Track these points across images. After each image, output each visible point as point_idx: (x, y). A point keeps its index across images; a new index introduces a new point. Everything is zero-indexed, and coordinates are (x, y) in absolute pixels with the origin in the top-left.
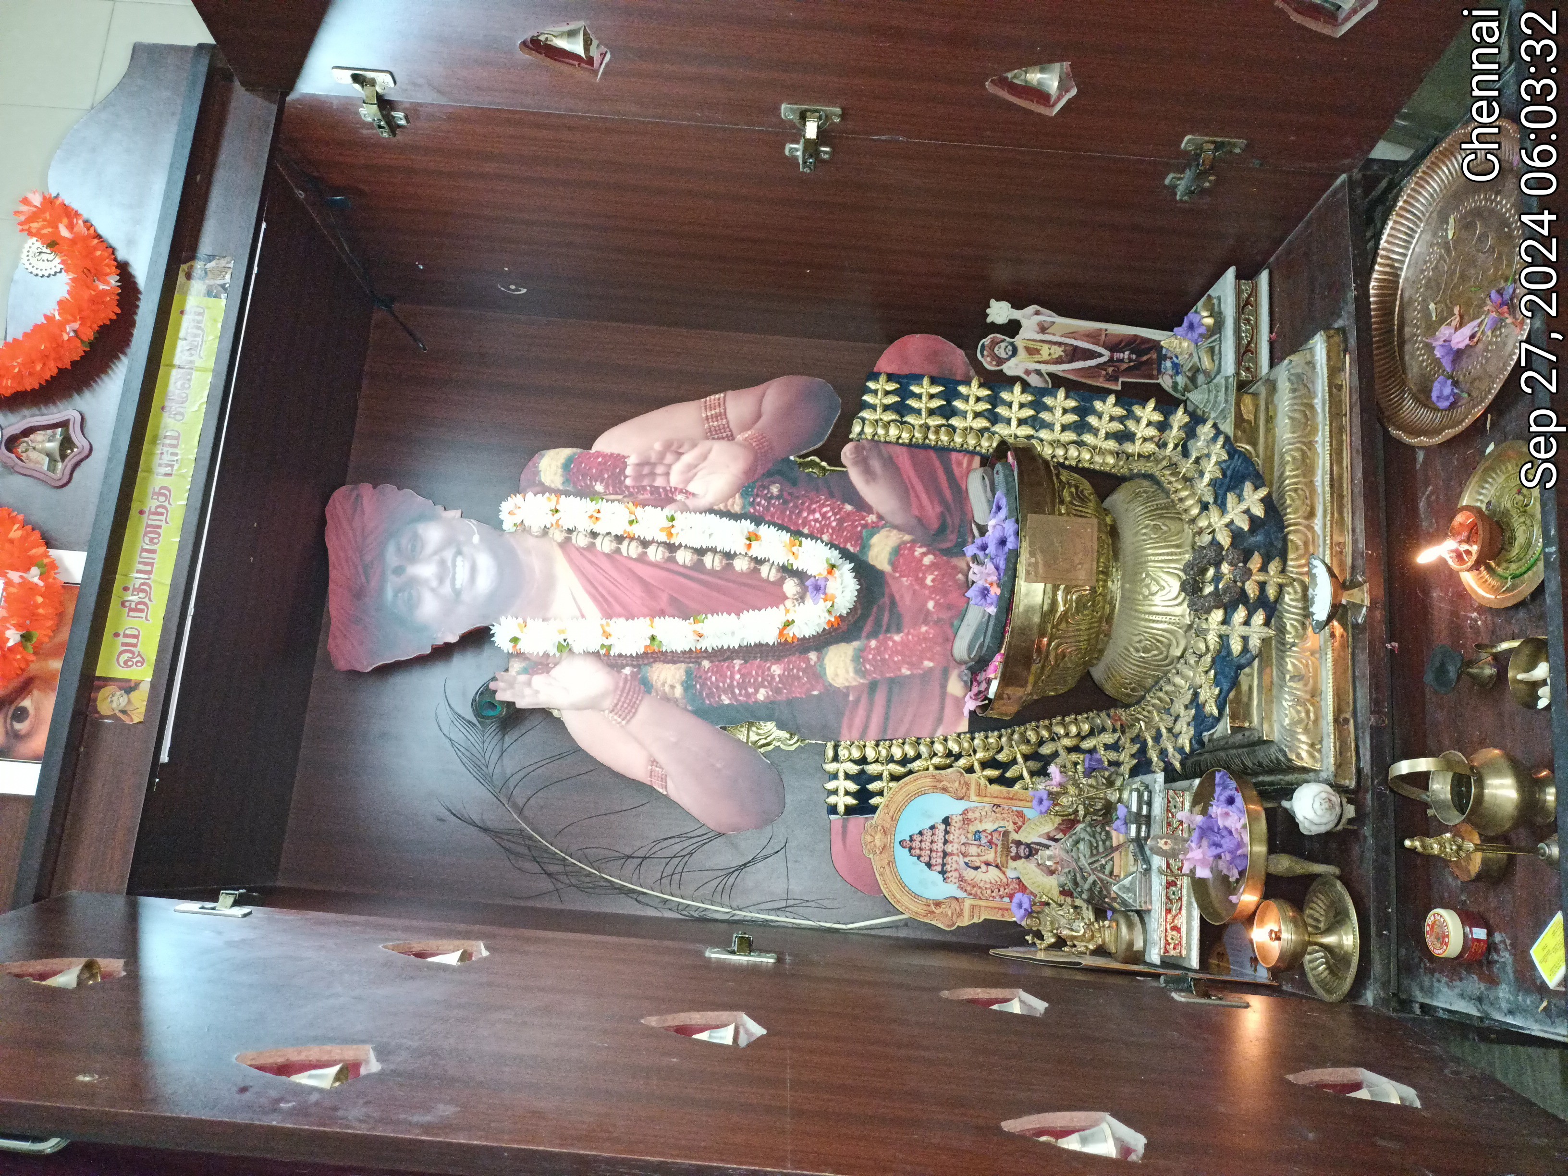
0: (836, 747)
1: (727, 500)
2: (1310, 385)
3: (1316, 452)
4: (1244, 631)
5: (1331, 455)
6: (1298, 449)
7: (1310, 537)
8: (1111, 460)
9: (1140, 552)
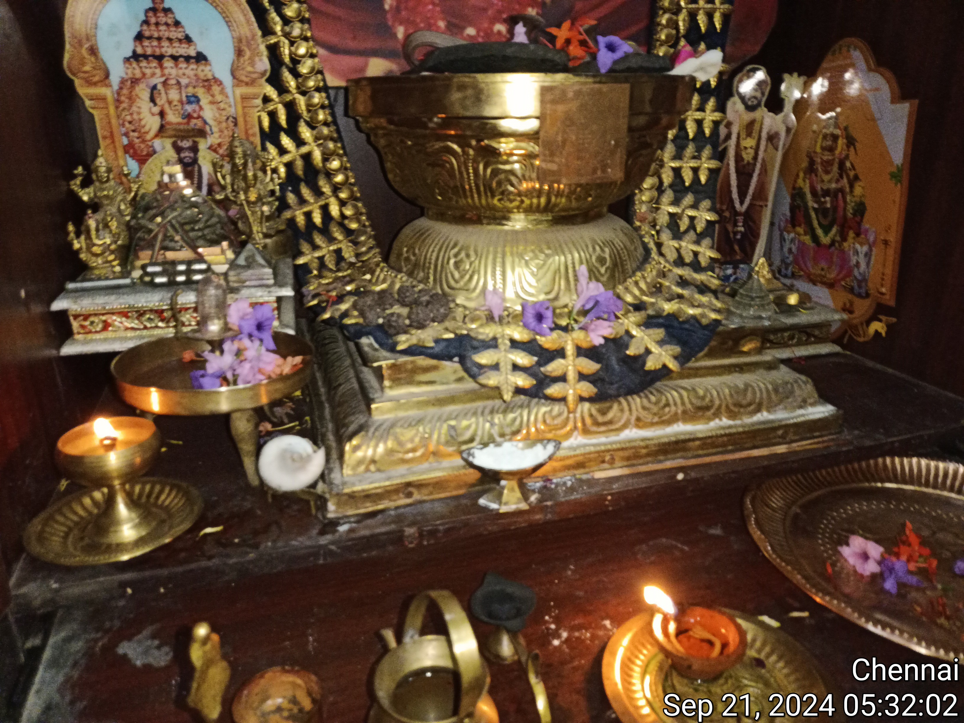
2: (783, 405)
3: (710, 420)
4: (506, 366)
6: (712, 401)
7: (618, 426)
9: (574, 245)
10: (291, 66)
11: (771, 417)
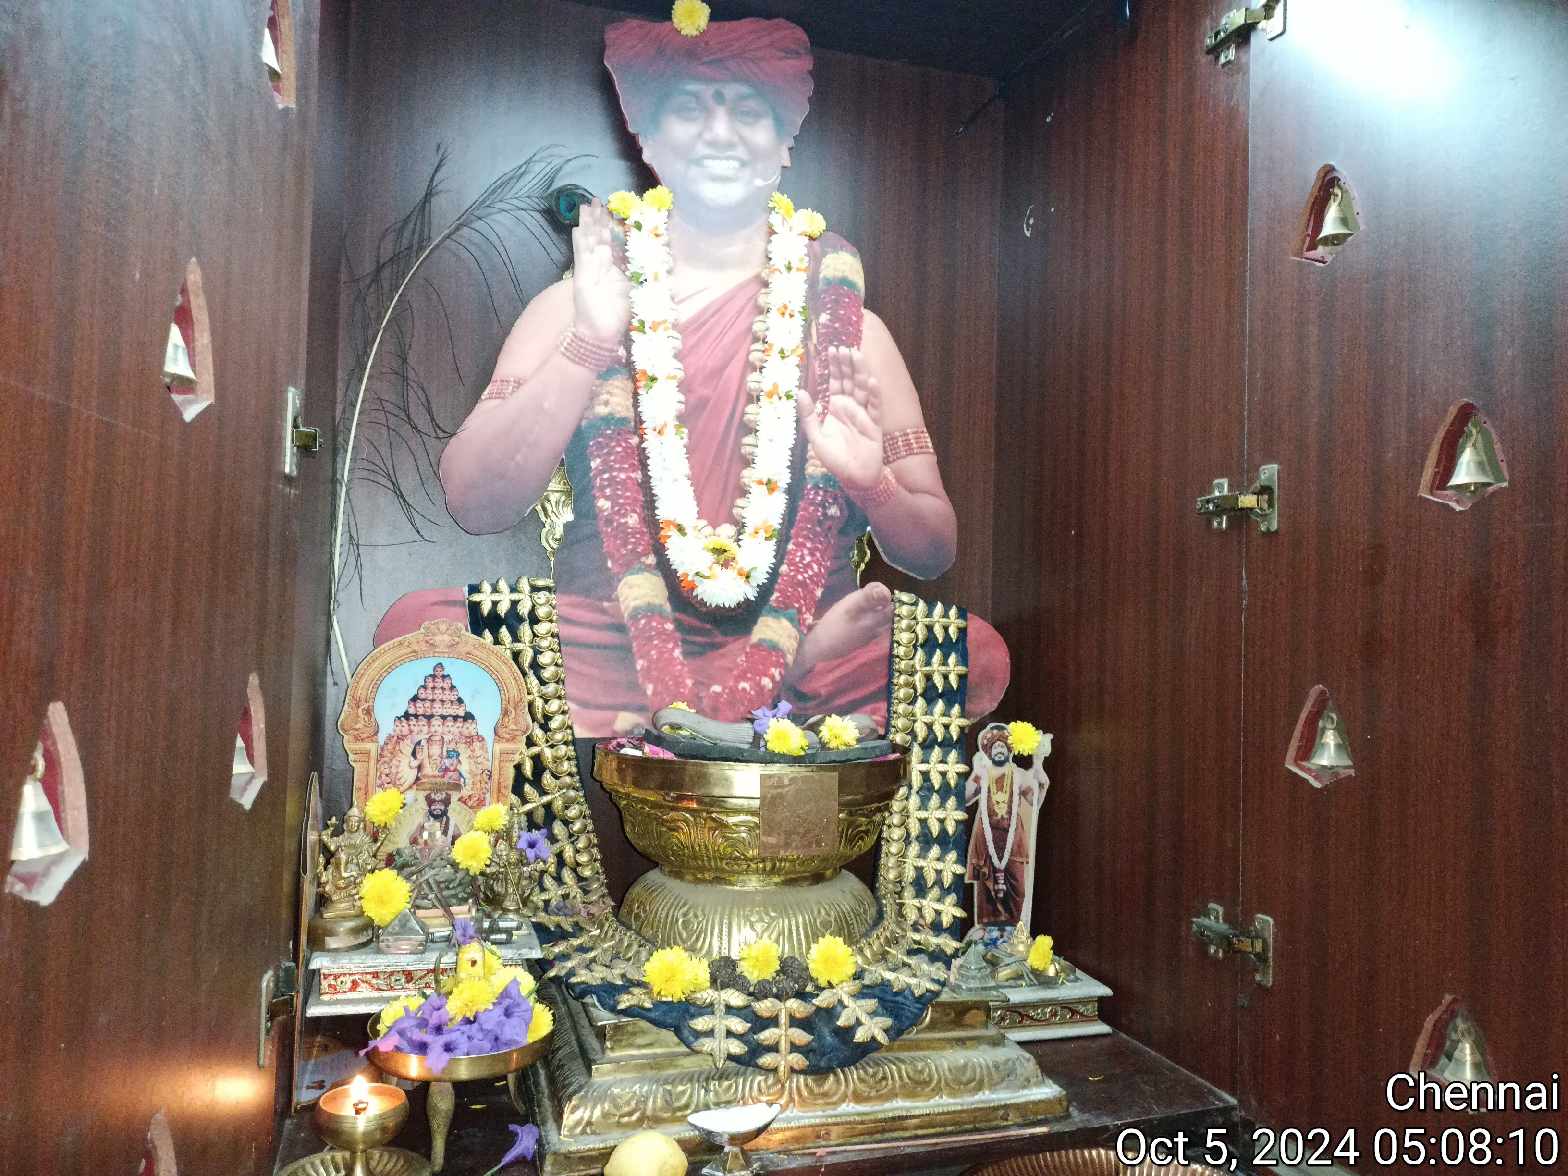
0: (548, 589)
1: (819, 459)
2: (1003, 1085)
3: (929, 1097)
4: (720, 1032)
5: (929, 1115)
6: (930, 1076)
7: (834, 1099)
8: (892, 876)
9: (799, 908)
10: (543, 722)
11: (994, 1096)
